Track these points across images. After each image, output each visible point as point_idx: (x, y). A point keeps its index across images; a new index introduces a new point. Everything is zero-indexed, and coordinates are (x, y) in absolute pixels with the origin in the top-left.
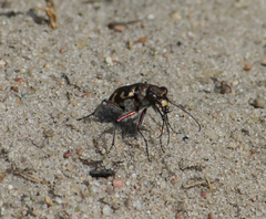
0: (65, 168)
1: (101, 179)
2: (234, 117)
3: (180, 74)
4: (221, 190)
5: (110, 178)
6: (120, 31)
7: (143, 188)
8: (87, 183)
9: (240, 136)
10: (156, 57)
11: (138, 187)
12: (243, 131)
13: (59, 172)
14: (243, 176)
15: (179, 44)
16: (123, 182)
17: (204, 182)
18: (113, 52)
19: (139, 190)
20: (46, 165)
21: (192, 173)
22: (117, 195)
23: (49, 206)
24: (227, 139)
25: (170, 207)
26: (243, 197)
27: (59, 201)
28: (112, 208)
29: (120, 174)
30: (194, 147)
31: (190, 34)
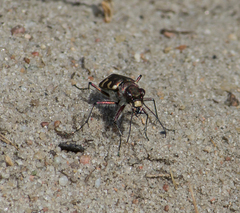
0: (37, 135)
1: (70, 153)
2: (219, 124)
3: (198, 82)
4: (184, 187)
5: (79, 154)
6: (168, 37)
7: (108, 169)
8: (54, 154)
9: (219, 142)
10: (186, 63)
11: (103, 167)
12: (224, 138)
13: (31, 138)
14: (209, 178)
15: (215, 57)
16: (90, 160)
17: (168, 175)
18: (148, 51)
19: (104, 170)
20: (21, 129)
21: (159, 166)
22: (80, 170)
23: (8, 165)
24: (206, 142)
25: (130, 191)
26: (203, 197)
27: (20, 163)
28: (70, 180)
29: (89, 152)
30: (169, 142)
31: (233, 52)
